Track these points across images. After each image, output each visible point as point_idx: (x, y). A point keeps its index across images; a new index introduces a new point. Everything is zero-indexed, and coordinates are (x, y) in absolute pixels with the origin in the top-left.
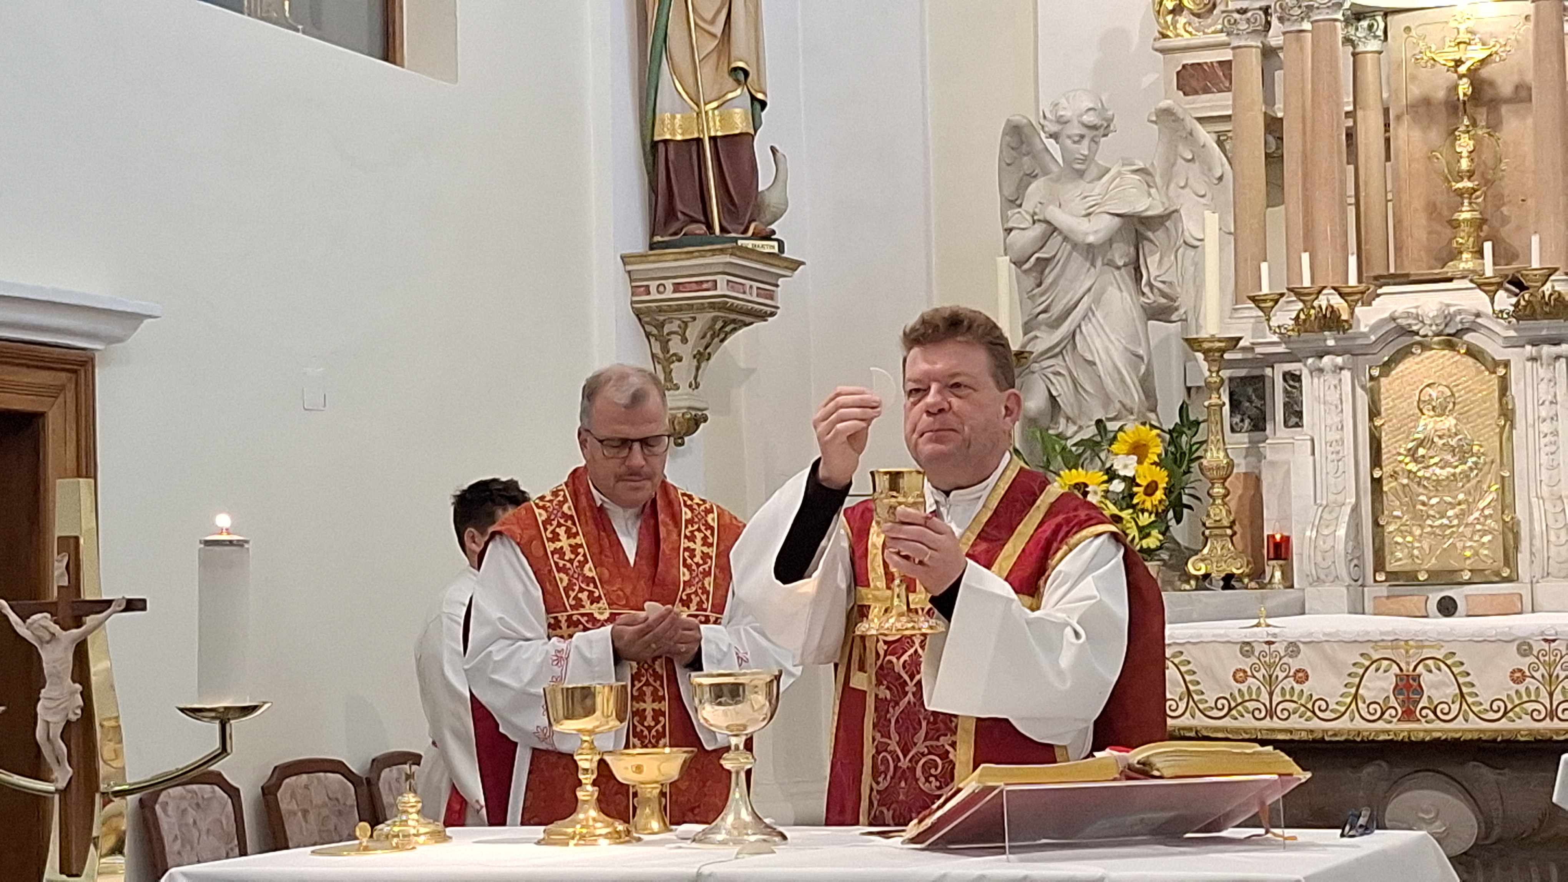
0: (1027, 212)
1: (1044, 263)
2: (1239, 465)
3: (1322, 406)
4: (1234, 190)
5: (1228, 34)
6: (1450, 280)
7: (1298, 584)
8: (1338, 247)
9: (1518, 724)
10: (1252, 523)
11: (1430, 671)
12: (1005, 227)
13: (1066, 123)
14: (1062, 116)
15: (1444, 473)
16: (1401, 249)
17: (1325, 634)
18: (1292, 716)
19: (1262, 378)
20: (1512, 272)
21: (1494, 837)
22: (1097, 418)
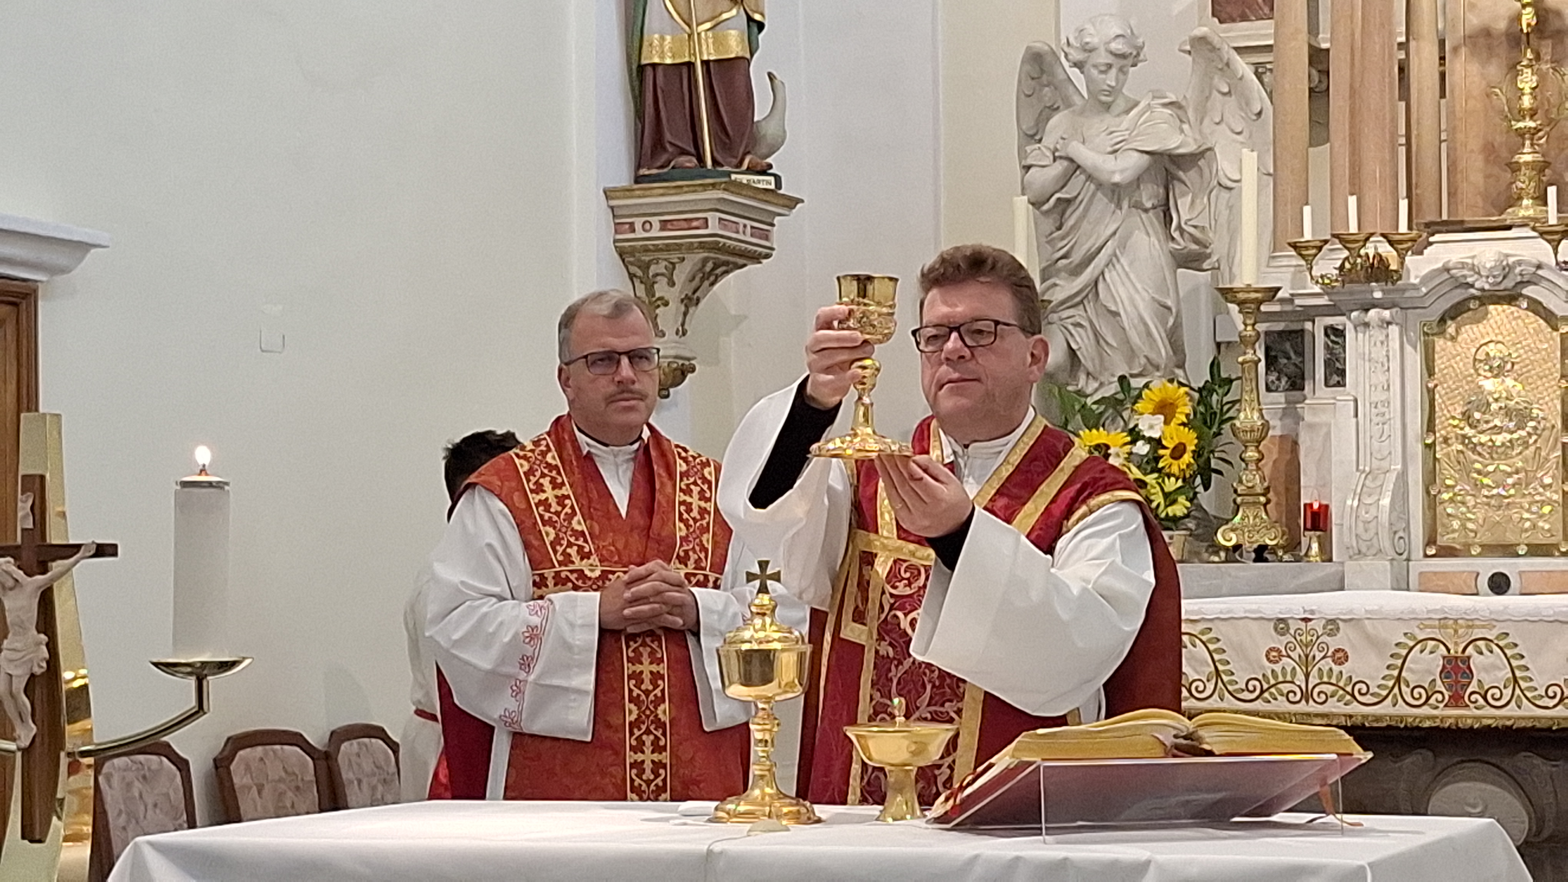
0: (1049, 149)
1: (1065, 204)
2: (1274, 427)
3: (1367, 363)
4: (1274, 128)
6: (1509, 228)
7: (1338, 557)
8: (1388, 191)
10: (1287, 489)
11: (1481, 653)
12: (1023, 163)
13: (1090, 51)
14: (1087, 43)
15: (1499, 439)
16: (1455, 193)
17: (1367, 612)
18: (1330, 700)
19: (1302, 331)
21: (1546, 834)
22: (1120, 374)
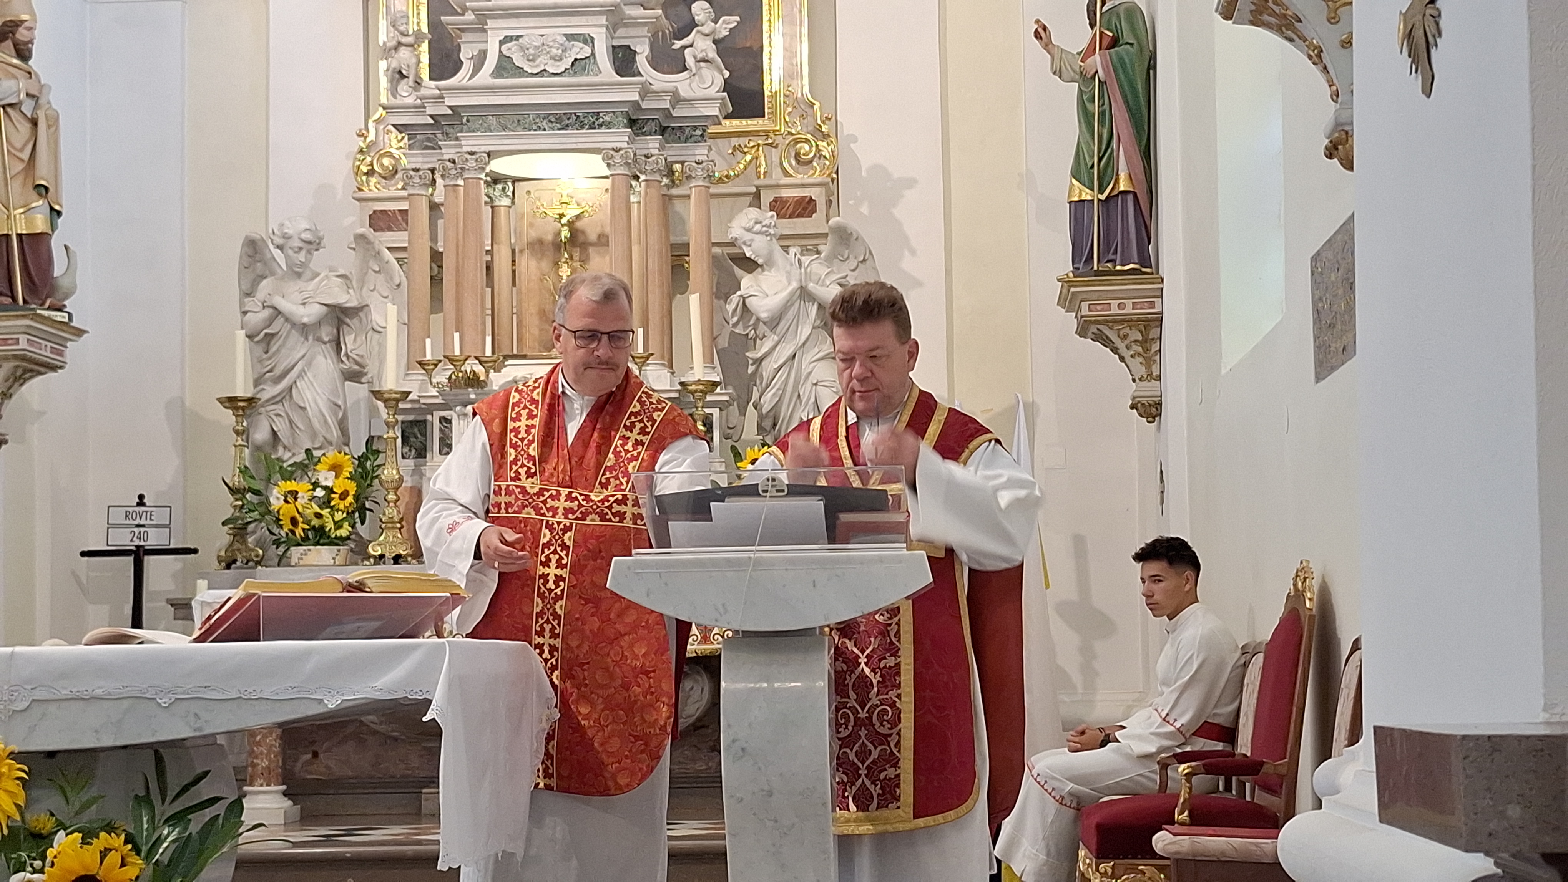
0: (260, 300)
1: (269, 336)
2: (407, 480)
4: (408, 294)
5: (406, 186)
12: (243, 309)
13: (289, 238)
14: (286, 233)
16: (521, 338)
19: (424, 421)
22: (308, 447)
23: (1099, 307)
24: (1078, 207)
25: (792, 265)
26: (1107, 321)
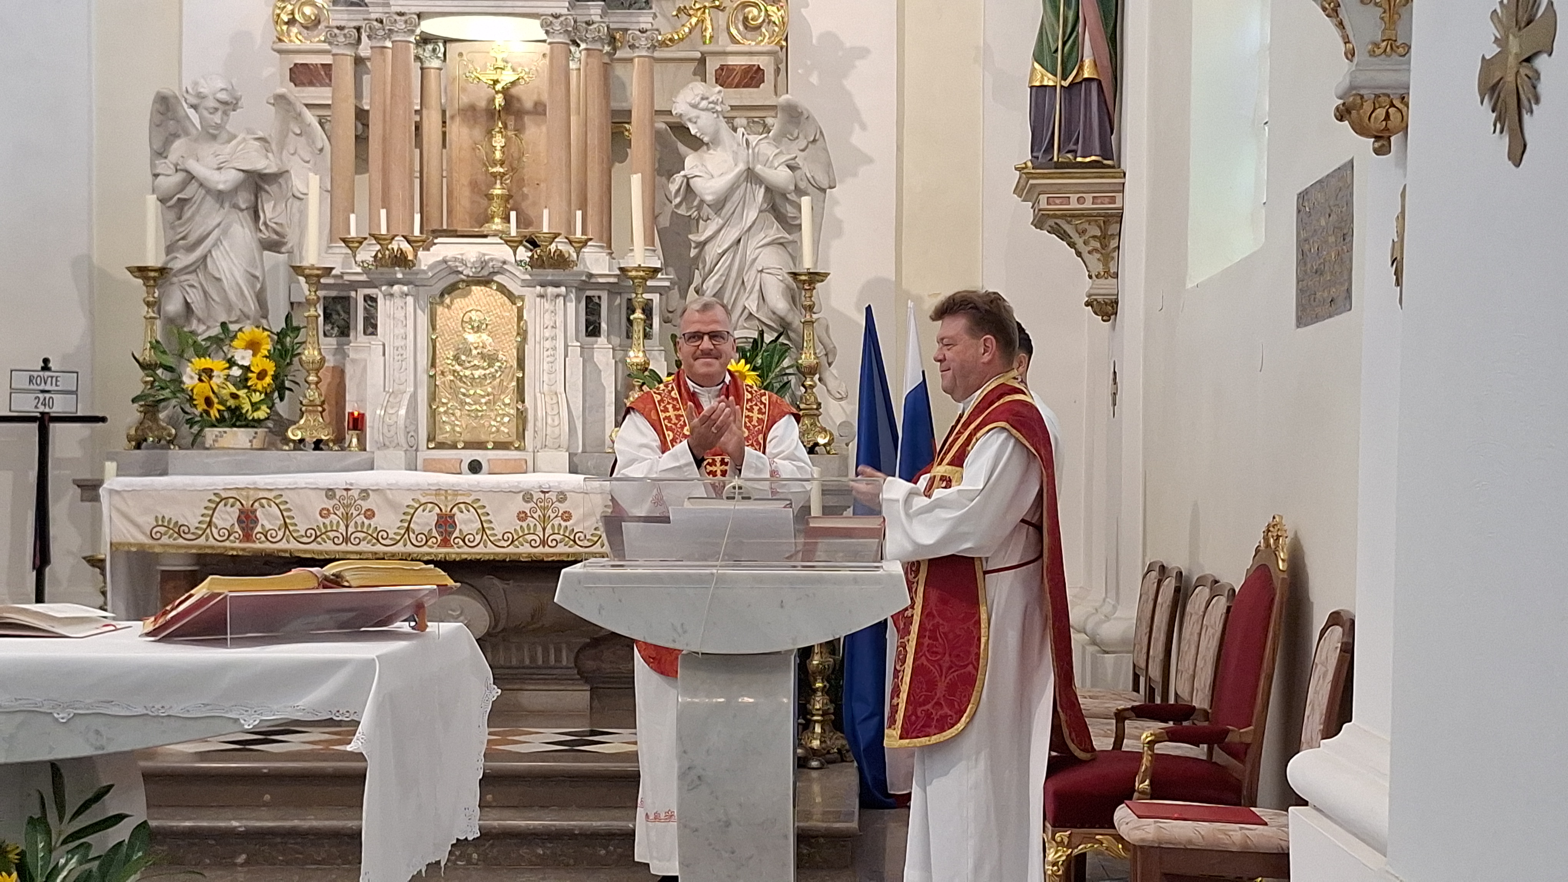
0: (171, 163)
1: (183, 202)
2: (329, 361)
3: (392, 320)
5: (330, 43)
6: (485, 236)
7: (370, 448)
8: (407, 207)
9: (521, 550)
10: (337, 403)
11: (462, 512)
12: (154, 172)
13: (203, 98)
14: (200, 92)
15: (477, 373)
16: (452, 211)
17: (388, 484)
18: (362, 543)
19: (348, 298)
20: (528, 235)
21: (500, 627)
22: (223, 320)
23: (1058, 201)
24: (1039, 92)
25: (739, 145)
26: (1066, 215)
